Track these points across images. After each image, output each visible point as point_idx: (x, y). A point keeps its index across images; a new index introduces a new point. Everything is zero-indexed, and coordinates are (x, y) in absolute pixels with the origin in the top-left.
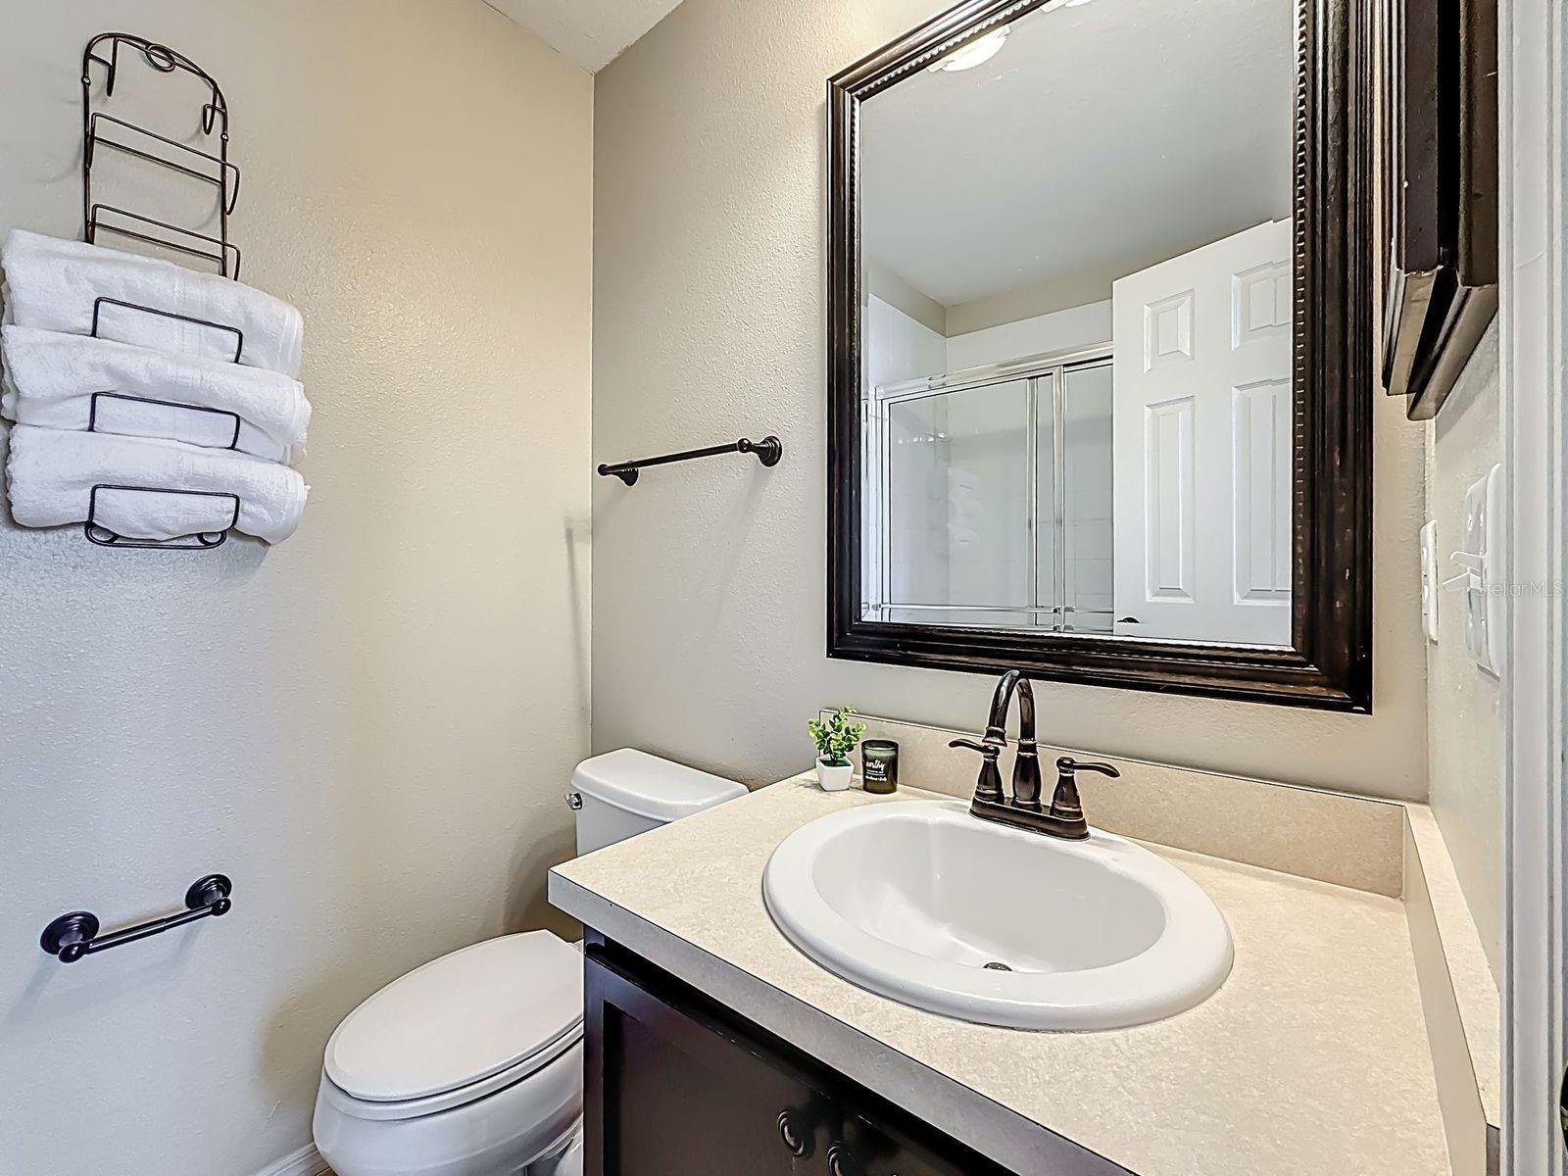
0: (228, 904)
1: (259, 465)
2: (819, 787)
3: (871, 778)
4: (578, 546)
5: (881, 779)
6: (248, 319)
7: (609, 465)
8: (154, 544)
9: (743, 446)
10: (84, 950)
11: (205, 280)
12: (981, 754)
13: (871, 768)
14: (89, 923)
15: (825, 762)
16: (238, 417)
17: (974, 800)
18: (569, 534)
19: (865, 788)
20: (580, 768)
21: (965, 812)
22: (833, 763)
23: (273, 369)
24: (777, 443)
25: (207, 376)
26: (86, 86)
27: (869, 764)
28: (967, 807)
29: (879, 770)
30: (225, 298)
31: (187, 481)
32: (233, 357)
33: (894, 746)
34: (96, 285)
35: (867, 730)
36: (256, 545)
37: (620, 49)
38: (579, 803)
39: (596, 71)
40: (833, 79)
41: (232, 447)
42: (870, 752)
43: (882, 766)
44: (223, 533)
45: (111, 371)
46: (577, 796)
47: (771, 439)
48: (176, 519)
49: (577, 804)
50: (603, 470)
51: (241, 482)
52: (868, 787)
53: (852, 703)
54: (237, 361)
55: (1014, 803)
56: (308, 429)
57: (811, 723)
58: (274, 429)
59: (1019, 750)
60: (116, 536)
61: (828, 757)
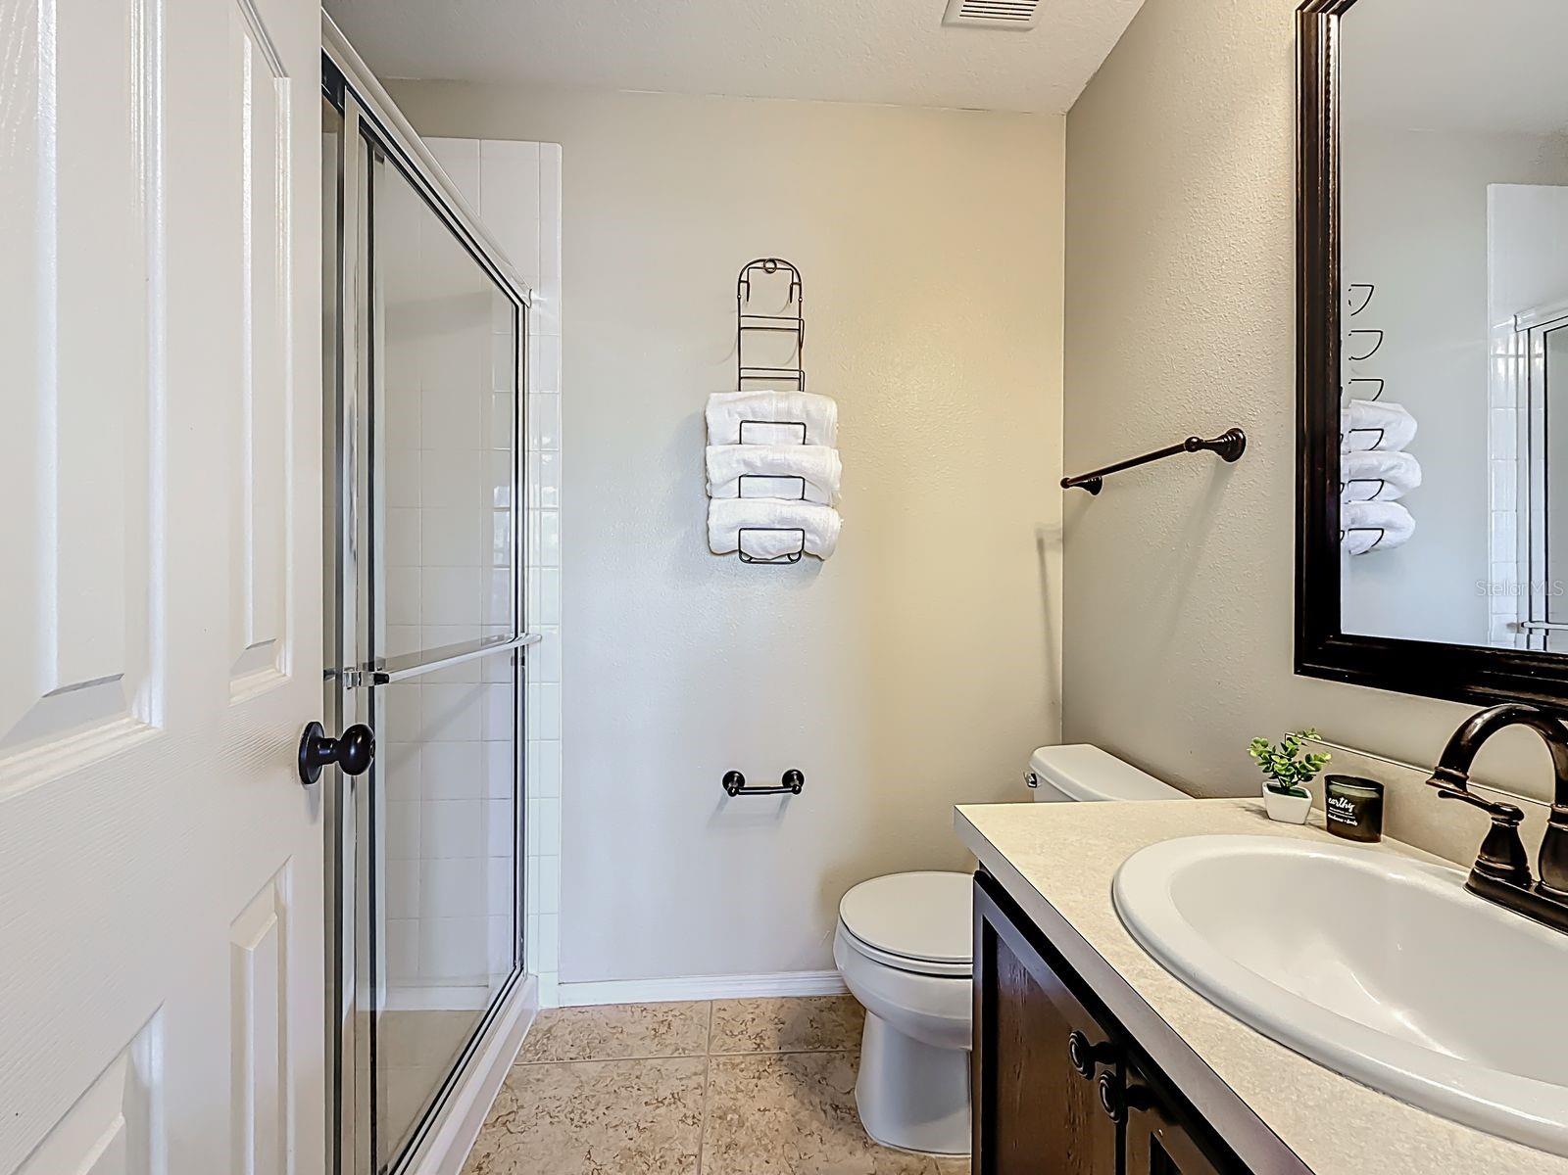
0: (799, 791)
1: (813, 508)
2: (1264, 814)
3: (1334, 818)
4: (1048, 555)
5: (1348, 822)
6: (808, 414)
7: (1071, 478)
8: (766, 562)
9: (1193, 445)
10: (737, 792)
11: (787, 397)
12: (1489, 816)
13: (1334, 806)
14: (741, 780)
15: (1272, 788)
16: (804, 480)
17: (1473, 872)
18: (1041, 545)
19: (1329, 830)
20: (1036, 753)
21: (1458, 884)
22: (1284, 790)
23: (822, 444)
24: (1240, 434)
25: (787, 457)
26: (739, 299)
27: (1332, 801)
28: (1463, 878)
29: (1347, 810)
30: (796, 403)
31: (779, 523)
32: (802, 441)
33: (1379, 788)
34: (740, 414)
35: (1334, 761)
36: (817, 560)
37: (1087, 79)
38: (1035, 783)
39: (1067, 110)
40: (1301, 8)
41: (802, 499)
42: (1336, 788)
43: (1351, 807)
44: (800, 553)
45: (747, 463)
46: (1034, 776)
47: (1233, 432)
48: (774, 546)
49: (1032, 783)
50: (1065, 484)
51: (805, 520)
52: (1334, 828)
53: (1313, 727)
54: (804, 443)
55: (1539, 889)
56: (841, 480)
57: (1256, 742)
58: (823, 484)
59: (1552, 819)
60: (751, 558)
61: (1276, 783)
